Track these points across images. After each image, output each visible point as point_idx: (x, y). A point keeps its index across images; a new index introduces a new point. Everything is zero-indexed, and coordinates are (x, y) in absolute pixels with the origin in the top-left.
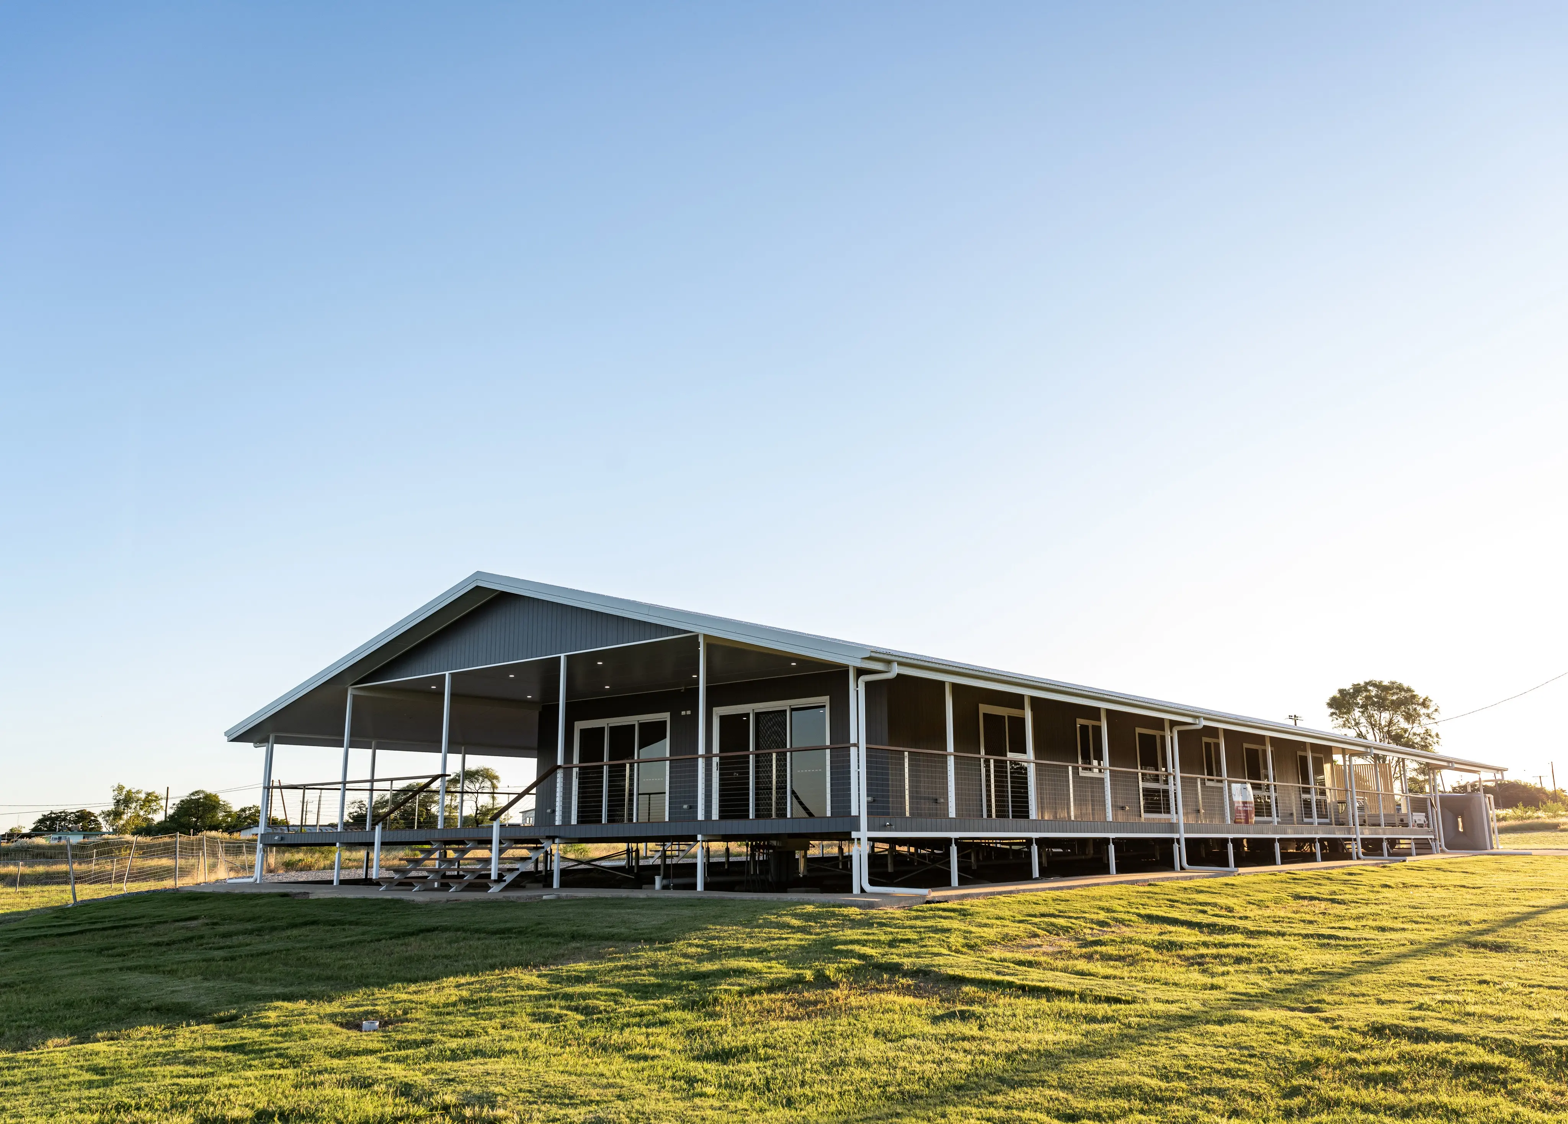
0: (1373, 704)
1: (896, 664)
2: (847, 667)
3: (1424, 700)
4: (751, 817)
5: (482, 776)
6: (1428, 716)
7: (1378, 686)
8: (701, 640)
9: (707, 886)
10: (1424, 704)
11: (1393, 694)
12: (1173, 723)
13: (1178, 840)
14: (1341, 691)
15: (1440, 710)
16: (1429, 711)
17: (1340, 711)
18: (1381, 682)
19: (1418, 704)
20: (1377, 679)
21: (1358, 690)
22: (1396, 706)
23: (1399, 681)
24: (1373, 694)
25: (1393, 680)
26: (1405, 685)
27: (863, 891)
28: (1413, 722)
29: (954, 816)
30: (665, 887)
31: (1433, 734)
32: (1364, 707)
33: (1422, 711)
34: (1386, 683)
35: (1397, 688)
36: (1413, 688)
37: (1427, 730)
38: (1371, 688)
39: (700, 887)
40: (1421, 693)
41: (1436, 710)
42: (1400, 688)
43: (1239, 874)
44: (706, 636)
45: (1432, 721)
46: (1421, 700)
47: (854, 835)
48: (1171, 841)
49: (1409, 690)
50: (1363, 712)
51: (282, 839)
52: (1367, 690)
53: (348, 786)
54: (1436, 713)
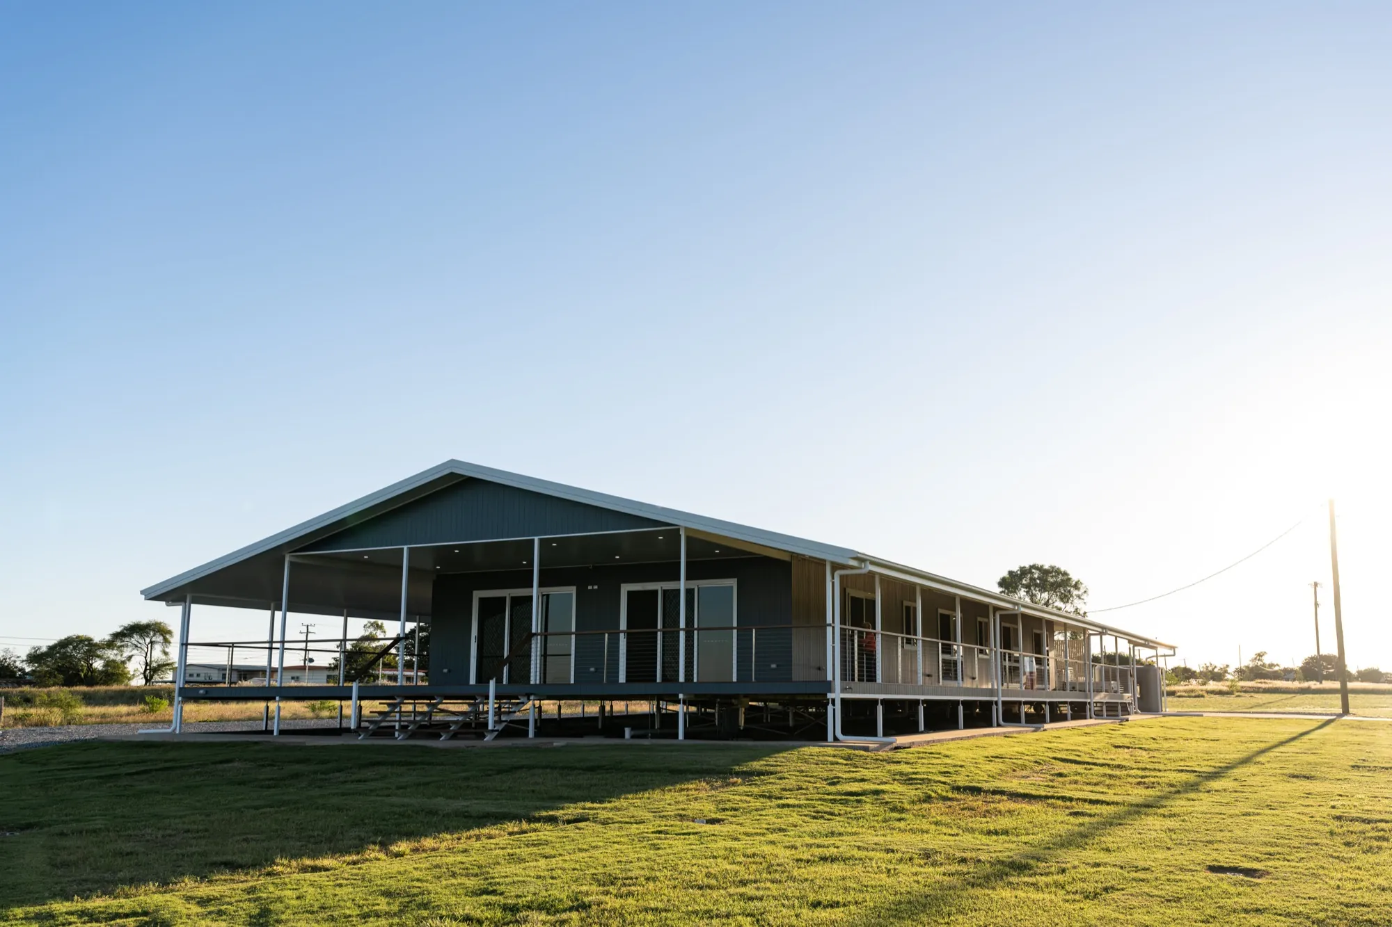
0: (1036, 585)
1: (868, 562)
2: (825, 561)
3: (1077, 583)
4: (658, 681)
5: (154, 630)
6: (1079, 597)
7: (1040, 569)
8: (682, 533)
9: (687, 736)
10: (1076, 586)
11: (1052, 577)
12: (996, 609)
13: (996, 703)
14: (1010, 573)
15: (1089, 592)
16: (1080, 593)
17: (1008, 591)
18: (1042, 566)
19: (1071, 587)
20: (1039, 563)
21: (1024, 571)
22: (1054, 587)
23: (1057, 566)
24: (1036, 576)
25: (1053, 565)
26: (1063, 569)
27: (836, 739)
28: (1068, 602)
29: (881, 682)
30: (633, 737)
31: (1082, 612)
32: (1028, 587)
33: (1075, 592)
34: (1046, 567)
35: (1056, 572)
36: (1068, 572)
37: (1077, 609)
38: (1033, 571)
39: (681, 736)
40: (1074, 577)
41: (1085, 592)
42: (1058, 572)
43: (1044, 730)
44: (687, 529)
45: (1080, 601)
46: (1074, 583)
47: (830, 696)
48: (990, 703)
49: (1065, 574)
50: (1027, 592)
51: (207, 692)
52: (1032, 573)
53: (287, 645)
54: (1085, 595)
